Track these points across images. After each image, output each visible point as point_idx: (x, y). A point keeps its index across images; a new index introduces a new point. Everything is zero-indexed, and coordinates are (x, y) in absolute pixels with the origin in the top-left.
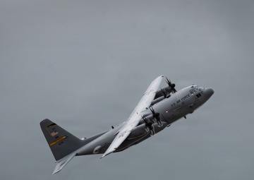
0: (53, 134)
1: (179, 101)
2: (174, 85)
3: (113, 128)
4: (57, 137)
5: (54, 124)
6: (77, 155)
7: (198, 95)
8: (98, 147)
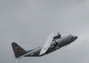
0: (16, 48)
1: (65, 39)
2: (60, 35)
3: (39, 47)
4: (17, 49)
5: (17, 44)
6: (24, 56)
7: (72, 38)
8: (33, 54)
